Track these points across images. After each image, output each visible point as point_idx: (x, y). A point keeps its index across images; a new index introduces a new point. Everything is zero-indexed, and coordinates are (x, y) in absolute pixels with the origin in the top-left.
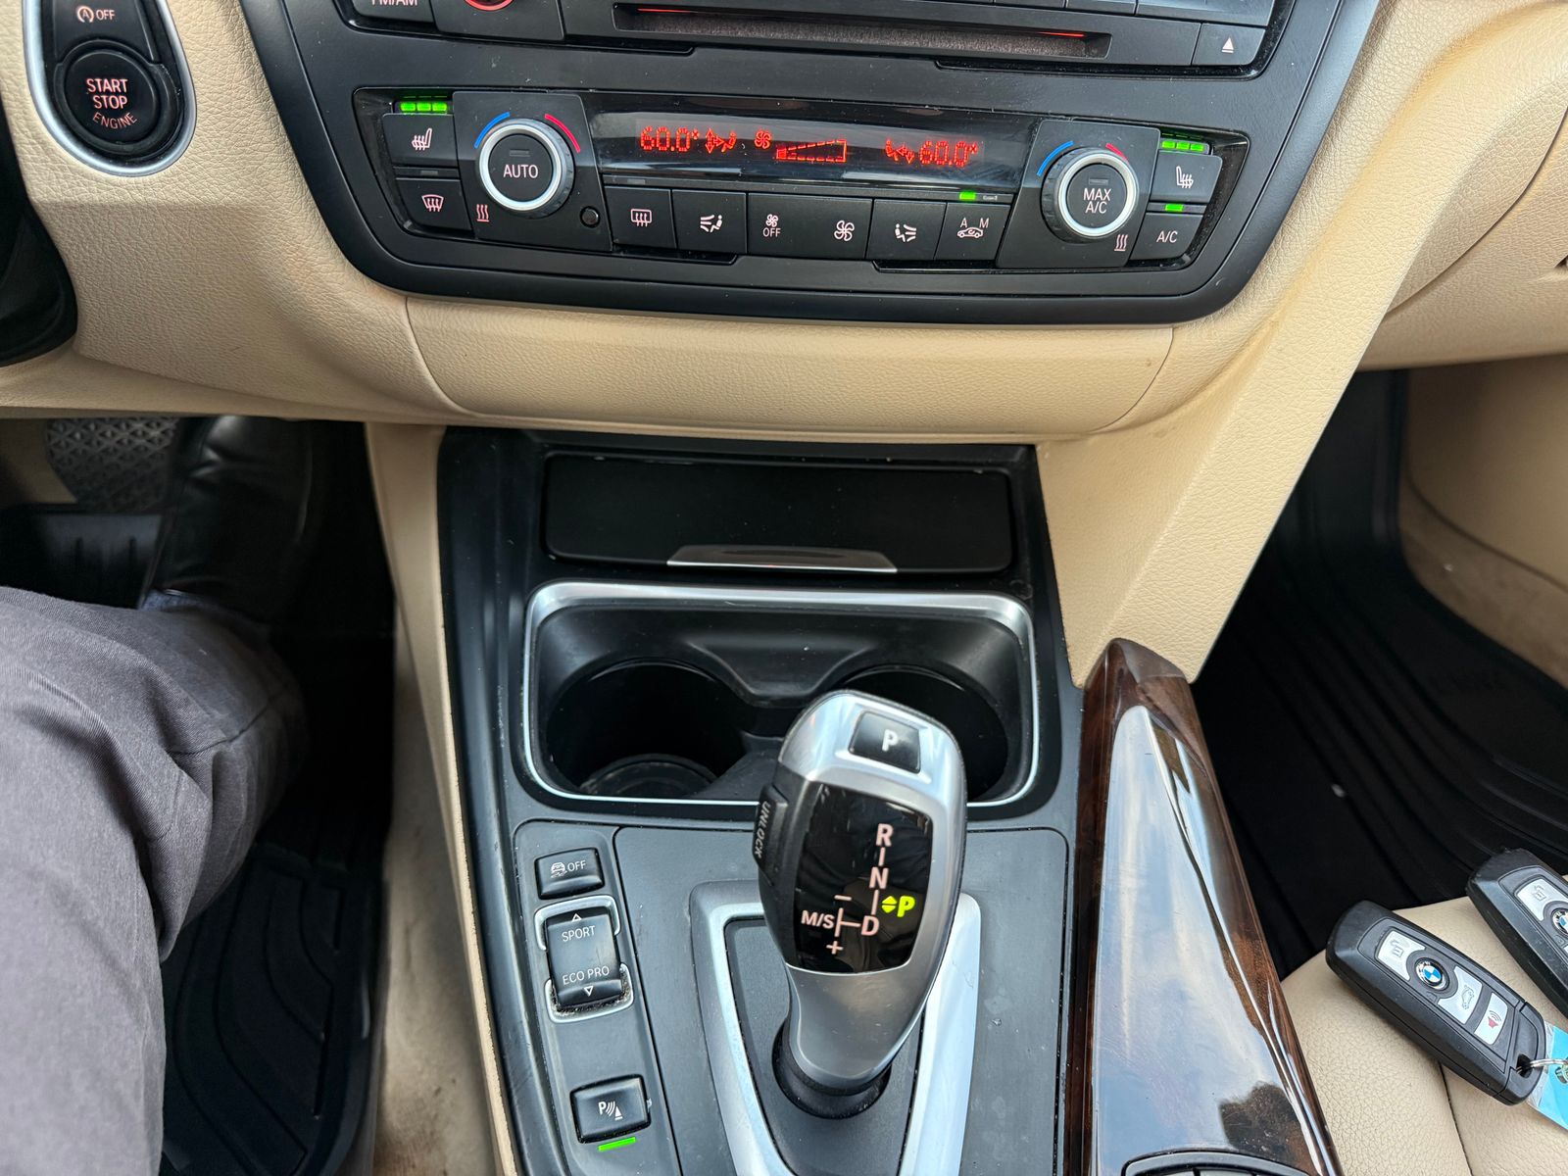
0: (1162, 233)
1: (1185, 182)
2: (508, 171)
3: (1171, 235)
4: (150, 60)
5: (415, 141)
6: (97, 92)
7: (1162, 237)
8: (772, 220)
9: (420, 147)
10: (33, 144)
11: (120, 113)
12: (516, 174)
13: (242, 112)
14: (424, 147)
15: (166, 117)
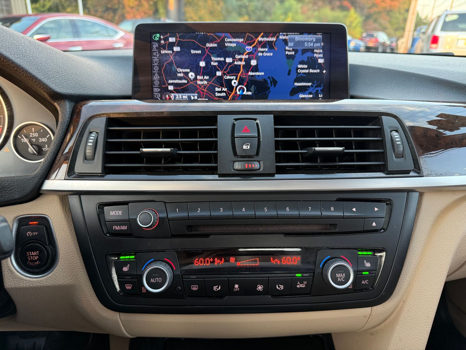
0: (363, 281)
1: (368, 265)
2: (152, 280)
3: (366, 281)
4: (47, 245)
5: (124, 268)
6: (30, 256)
7: (363, 282)
8: (236, 286)
9: (125, 270)
10: (8, 271)
11: (36, 261)
12: (155, 281)
13: (72, 258)
14: (127, 270)
15: (49, 261)
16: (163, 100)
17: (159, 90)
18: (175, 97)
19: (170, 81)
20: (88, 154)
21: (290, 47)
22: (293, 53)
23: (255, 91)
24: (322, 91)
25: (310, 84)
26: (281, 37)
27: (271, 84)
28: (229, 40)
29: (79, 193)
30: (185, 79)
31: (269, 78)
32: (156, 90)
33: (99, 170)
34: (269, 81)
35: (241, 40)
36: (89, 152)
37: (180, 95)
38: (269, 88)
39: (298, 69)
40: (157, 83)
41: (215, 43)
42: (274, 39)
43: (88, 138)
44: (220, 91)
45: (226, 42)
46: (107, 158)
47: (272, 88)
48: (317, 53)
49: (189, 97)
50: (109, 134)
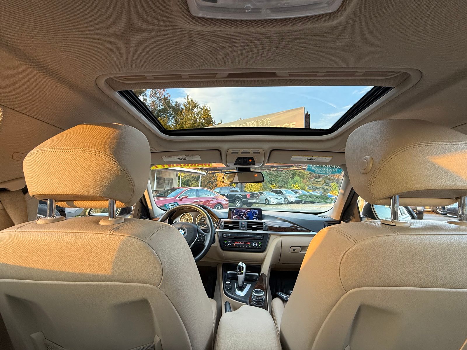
1: (260, 244)
8: (240, 246)
19: (234, 217)
20: (222, 226)
24: (258, 219)
28: (243, 211)
29: (220, 232)
40: (231, 217)
44: (241, 218)
48: (257, 213)
49: (236, 219)
50: (225, 224)
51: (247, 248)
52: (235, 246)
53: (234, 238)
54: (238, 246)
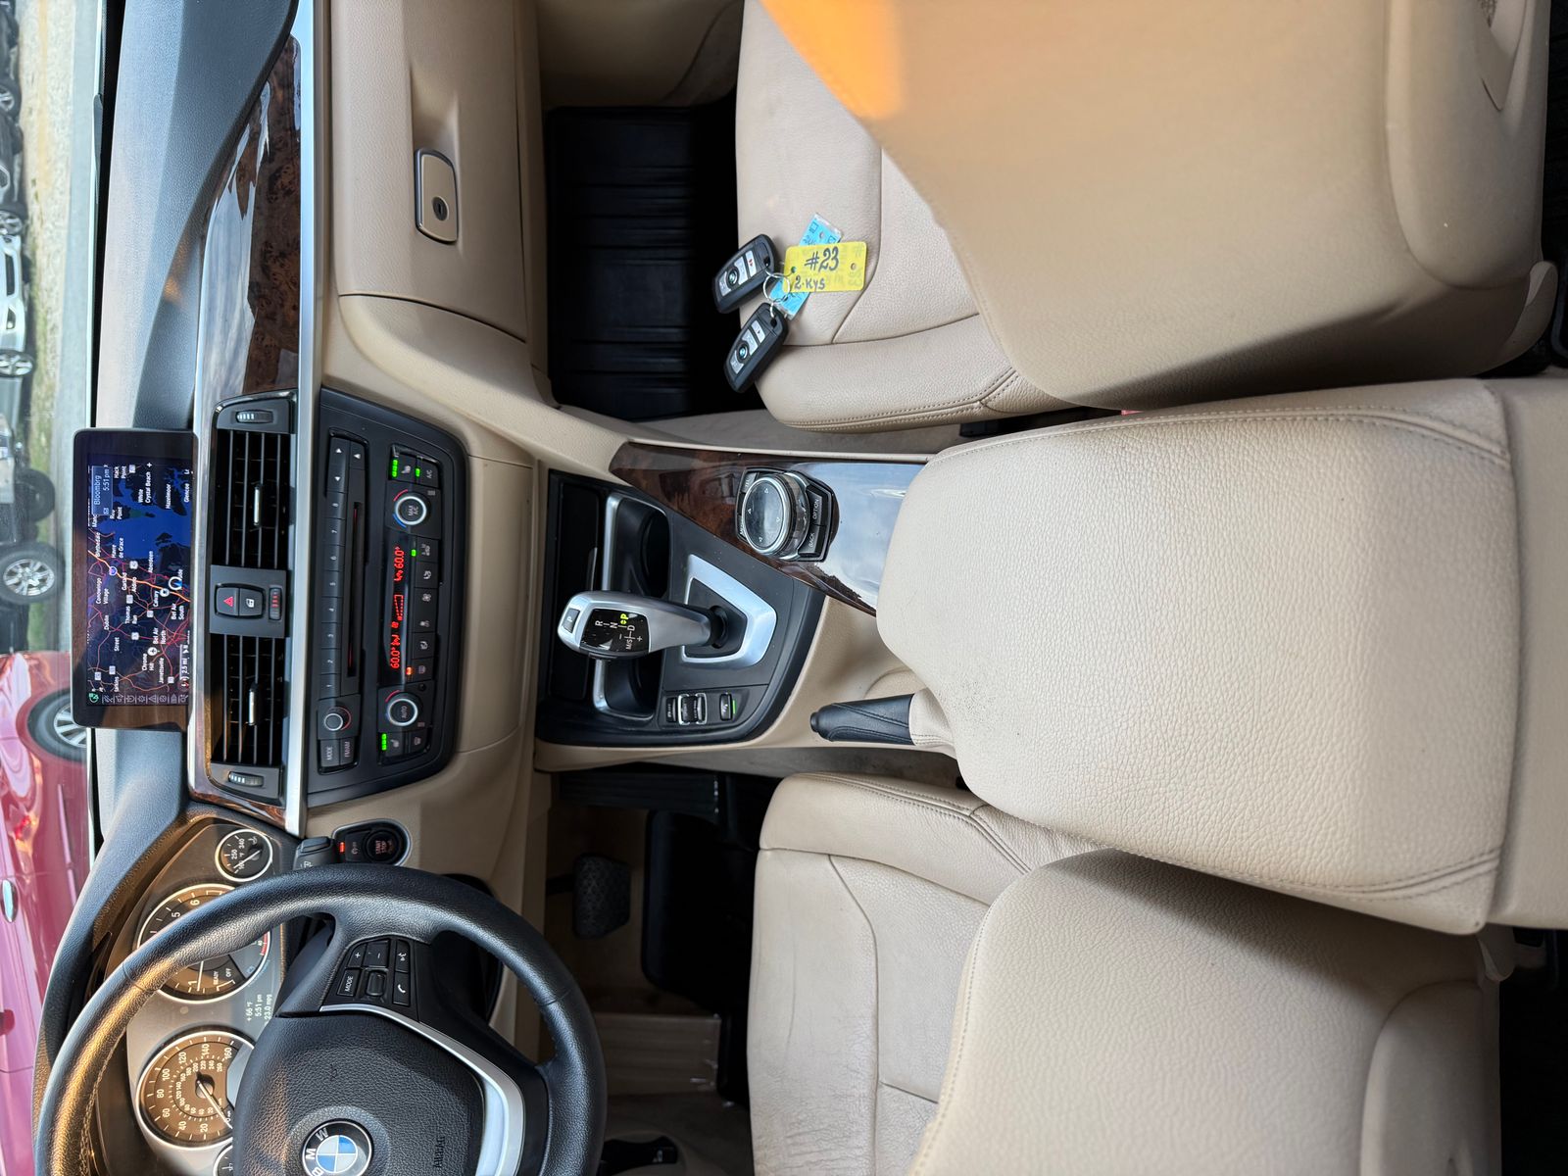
0: (427, 476)
1: (408, 469)
2: (404, 716)
3: (428, 473)
4: (370, 832)
5: (395, 746)
6: (383, 851)
7: (428, 480)
8: (423, 624)
11: (387, 844)
12: (405, 714)
15: (389, 830)
16: (188, 693)
17: (174, 695)
18: (184, 675)
19: (162, 680)
20: (256, 784)
21: (110, 513)
22: (120, 509)
23: (178, 565)
24: (179, 470)
25: (169, 486)
26: (95, 526)
27: (167, 541)
28: (99, 599)
29: (305, 793)
30: (158, 659)
31: (157, 544)
32: (174, 700)
33: (276, 771)
34: (164, 544)
35: (99, 581)
36: (254, 782)
37: (181, 667)
38: (173, 545)
39: (144, 503)
40: (163, 699)
41: (104, 618)
42: (98, 536)
43: (236, 783)
44: (176, 613)
45: (102, 601)
46: (263, 762)
47: (174, 541)
48: (120, 475)
49: (186, 656)
50: (232, 760)
51: (439, 576)
52: (423, 670)
53: (356, 679)
54: (424, 646)
